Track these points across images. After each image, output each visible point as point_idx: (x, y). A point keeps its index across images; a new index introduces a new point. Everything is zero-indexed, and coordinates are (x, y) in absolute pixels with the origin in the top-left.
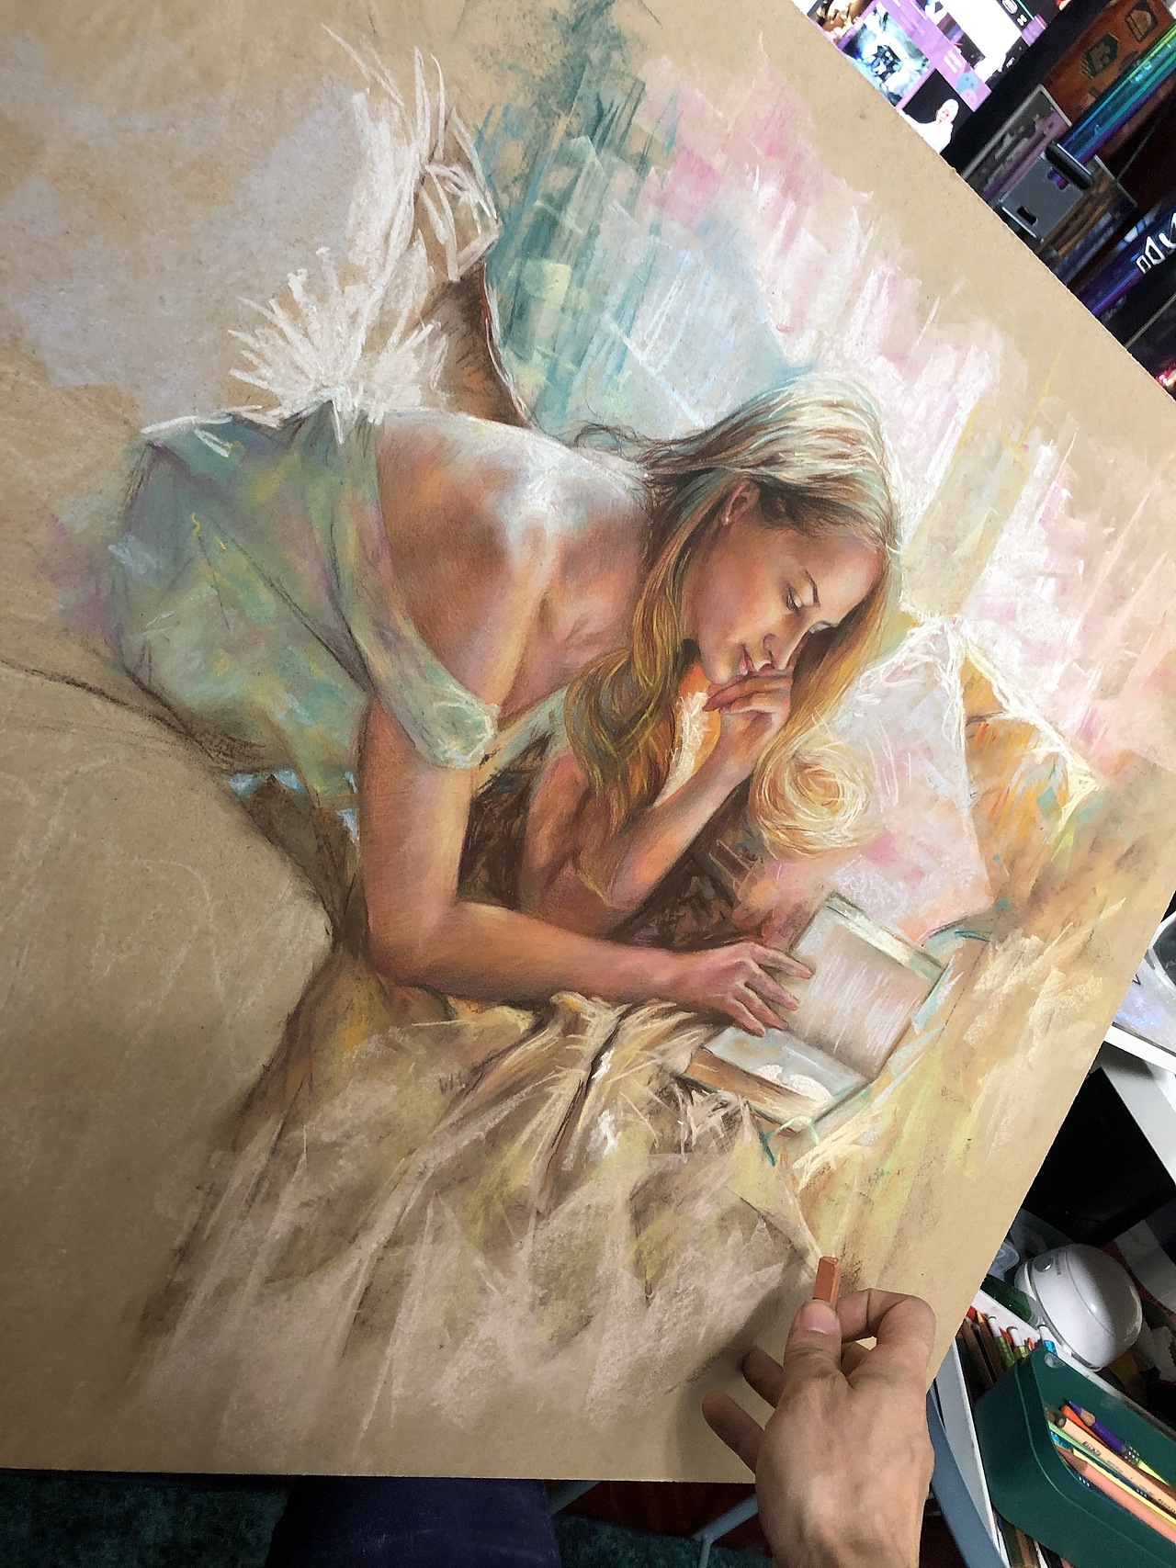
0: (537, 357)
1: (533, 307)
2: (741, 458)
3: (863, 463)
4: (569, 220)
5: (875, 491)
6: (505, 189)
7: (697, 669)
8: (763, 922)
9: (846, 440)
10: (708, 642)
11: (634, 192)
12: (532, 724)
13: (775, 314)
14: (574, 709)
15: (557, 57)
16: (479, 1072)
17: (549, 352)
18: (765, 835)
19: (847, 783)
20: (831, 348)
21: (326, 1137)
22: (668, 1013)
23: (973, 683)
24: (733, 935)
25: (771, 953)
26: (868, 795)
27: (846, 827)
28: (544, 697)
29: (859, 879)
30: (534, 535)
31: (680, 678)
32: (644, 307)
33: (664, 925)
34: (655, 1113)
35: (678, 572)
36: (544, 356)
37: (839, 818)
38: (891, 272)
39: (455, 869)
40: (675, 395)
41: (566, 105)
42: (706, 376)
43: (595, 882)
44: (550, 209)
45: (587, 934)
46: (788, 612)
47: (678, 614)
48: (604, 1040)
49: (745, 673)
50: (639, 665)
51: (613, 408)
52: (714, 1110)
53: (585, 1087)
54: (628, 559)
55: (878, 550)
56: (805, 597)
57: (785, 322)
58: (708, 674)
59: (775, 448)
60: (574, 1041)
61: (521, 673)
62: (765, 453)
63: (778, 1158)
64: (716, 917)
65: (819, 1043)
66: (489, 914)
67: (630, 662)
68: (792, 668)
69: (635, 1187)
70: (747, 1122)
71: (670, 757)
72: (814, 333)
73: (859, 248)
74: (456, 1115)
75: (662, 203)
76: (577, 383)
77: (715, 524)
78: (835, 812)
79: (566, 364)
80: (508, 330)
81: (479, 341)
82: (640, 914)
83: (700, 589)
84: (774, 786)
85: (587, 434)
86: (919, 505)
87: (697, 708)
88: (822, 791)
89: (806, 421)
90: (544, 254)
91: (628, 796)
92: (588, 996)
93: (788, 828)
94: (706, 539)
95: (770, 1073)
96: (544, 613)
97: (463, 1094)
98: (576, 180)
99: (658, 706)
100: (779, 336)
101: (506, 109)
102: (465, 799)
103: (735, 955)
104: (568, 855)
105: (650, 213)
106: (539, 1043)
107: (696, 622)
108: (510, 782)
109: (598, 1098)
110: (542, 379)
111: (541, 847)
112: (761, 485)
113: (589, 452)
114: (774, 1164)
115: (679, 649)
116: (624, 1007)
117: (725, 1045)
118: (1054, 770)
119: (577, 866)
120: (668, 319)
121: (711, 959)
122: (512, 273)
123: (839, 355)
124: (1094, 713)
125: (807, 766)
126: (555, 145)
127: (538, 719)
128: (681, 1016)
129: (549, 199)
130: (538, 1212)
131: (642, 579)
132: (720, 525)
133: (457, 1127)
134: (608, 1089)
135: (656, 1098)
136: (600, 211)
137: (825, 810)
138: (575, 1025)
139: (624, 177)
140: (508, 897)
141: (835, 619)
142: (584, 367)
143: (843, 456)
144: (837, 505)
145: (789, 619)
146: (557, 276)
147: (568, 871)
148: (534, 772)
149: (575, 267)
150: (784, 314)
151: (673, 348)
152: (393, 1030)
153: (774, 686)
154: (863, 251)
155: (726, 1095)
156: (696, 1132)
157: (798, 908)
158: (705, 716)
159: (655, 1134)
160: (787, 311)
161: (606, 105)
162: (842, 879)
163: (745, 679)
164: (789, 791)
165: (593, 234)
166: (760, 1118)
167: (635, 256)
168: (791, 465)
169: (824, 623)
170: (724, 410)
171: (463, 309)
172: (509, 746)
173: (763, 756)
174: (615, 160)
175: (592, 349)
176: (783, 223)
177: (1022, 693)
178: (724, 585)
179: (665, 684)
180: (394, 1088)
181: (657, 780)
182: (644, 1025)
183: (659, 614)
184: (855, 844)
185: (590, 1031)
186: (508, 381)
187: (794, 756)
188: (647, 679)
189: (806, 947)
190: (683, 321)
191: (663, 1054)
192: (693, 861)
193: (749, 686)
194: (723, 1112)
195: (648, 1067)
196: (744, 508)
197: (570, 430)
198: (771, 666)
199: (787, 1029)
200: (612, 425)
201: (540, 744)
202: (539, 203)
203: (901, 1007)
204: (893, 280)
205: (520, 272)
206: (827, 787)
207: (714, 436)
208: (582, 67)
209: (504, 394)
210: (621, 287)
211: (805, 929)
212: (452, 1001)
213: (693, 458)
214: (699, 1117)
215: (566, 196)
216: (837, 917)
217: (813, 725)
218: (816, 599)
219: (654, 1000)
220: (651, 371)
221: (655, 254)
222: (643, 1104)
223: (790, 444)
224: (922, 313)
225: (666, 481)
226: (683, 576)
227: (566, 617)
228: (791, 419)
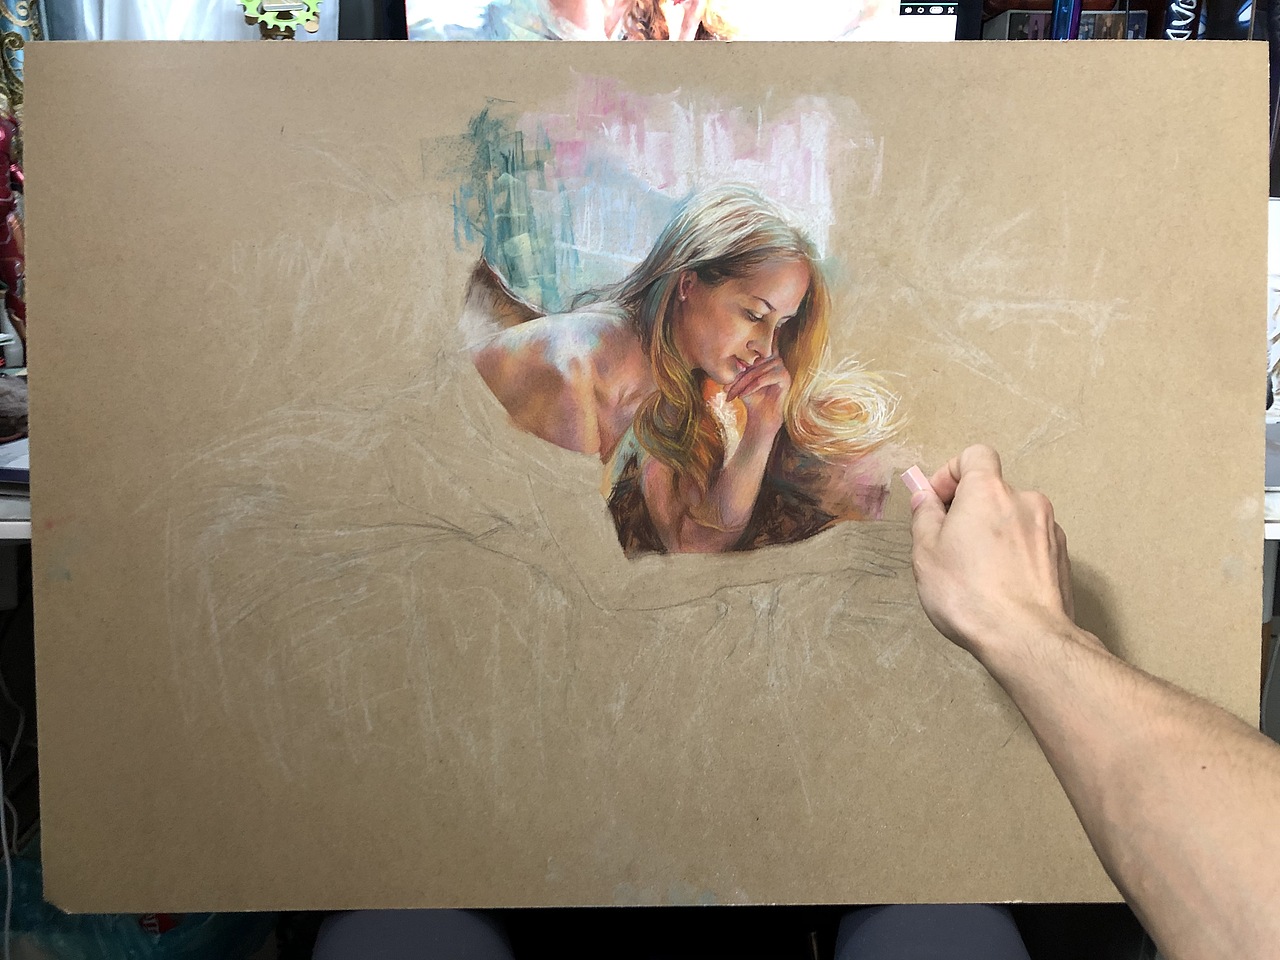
0: (531, 282)
1: (517, 261)
2: (674, 263)
3: (759, 221)
4: (515, 213)
5: (778, 229)
6: (478, 221)
7: (709, 382)
9: (739, 215)
10: (708, 364)
11: (541, 180)
12: (622, 453)
13: (654, 182)
14: (642, 436)
15: (473, 151)
17: (536, 276)
18: (817, 454)
19: (863, 399)
20: (700, 176)
24: (828, 521)
25: (867, 523)
27: (879, 425)
28: (622, 436)
30: (574, 363)
32: (575, 228)
33: (772, 530)
35: (668, 339)
36: (535, 279)
38: (717, 115)
39: (617, 543)
40: (615, 255)
41: (488, 167)
42: (629, 236)
44: (502, 215)
45: (721, 552)
46: (755, 324)
47: (680, 359)
49: (745, 369)
50: (670, 396)
51: (584, 281)
55: (801, 259)
56: (763, 310)
57: (662, 182)
58: (719, 382)
59: (693, 246)
61: (601, 432)
62: (689, 251)
67: (664, 397)
68: (776, 352)
71: (719, 436)
72: (684, 176)
73: (688, 118)
75: (558, 174)
76: (558, 281)
77: (677, 304)
79: (548, 276)
80: (511, 279)
81: (499, 291)
82: (751, 529)
83: (687, 342)
84: (804, 423)
85: (577, 301)
87: (722, 403)
88: (846, 411)
89: (705, 221)
90: (511, 236)
91: (703, 467)
93: (831, 443)
94: (676, 314)
96: (599, 397)
98: (509, 194)
99: (695, 412)
100: (663, 192)
101: (461, 190)
104: (682, 513)
105: (555, 183)
107: (693, 359)
108: (625, 487)
110: (540, 290)
111: (662, 514)
112: (696, 269)
113: (582, 309)
115: (691, 377)
119: (692, 517)
120: (592, 223)
122: (500, 253)
123: (707, 176)
125: (824, 402)
126: (491, 187)
127: (625, 448)
129: (501, 211)
131: (647, 352)
132: (681, 303)
136: (528, 199)
137: (856, 422)
139: (533, 177)
140: (659, 547)
141: (793, 311)
142: (558, 272)
143: (742, 225)
144: (755, 251)
145: (757, 328)
146: (523, 241)
147: (687, 521)
148: (636, 477)
149: (529, 231)
150: (660, 179)
151: (602, 235)
153: (768, 368)
154: (692, 118)
158: (731, 404)
160: (660, 176)
161: (507, 154)
163: (746, 372)
164: (819, 422)
165: (530, 211)
167: (557, 204)
168: (709, 248)
169: (785, 317)
170: (649, 246)
171: (484, 283)
172: (612, 473)
173: (786, 409)
174: (523, 173)
175: (558, 261)
176: (633, 138)
179: (692, 398)
181: (719, 453)
183: (668, 365)
186: (522, 301)
187: (809, 400)
188: (680, 401)
190: (601, 219)
193: (750, 376)
196: (691, 286)
197: (566, 304)
198: (761, 357)
200: (588, 290)
201: (632, 461)
202: (496, 216)
204: (722, 119)
205: (503, 250)
206: (848, 408)
207: (650, 262)
208: (487, 147)
209: (524, 308)
210: (558, 225)
213: (644, 279)
215: (508, 205)
217: (813, 377)
218: (771, 308)
220: (596, 252)
221: (568, 199)
223: (702, 239)
224: (752, 121)
225: (633, 299)
226: (672, 341)
227: (613, 392)
228: (694, 227)
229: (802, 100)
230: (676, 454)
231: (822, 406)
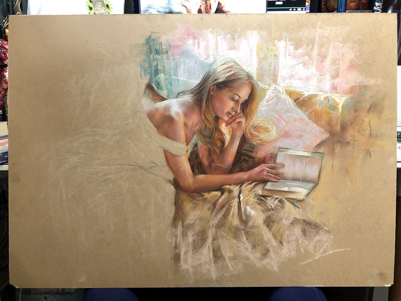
0: (164, 89)
1: (160, 82)
2: (209, 83)
3: (236, 70)
4: (159, 67)
5: (242, 72)
6: (148, 70)
7: (220, 120)
8: (264, 159)
9: (230, 68)
10: (220, 115)
11: (168, 57)
12: (193, 143)
13: (203, 58)
14: (199, 137)
15: (146, 48)
16: (214, 205)
17: (166, 87)
18: (254, 143)
19: (269, 126)
20: (217, 56)
21: (191, 222)
22: (251, 184)
23: (290, 94)
24: (258, 164)
25: (270, 165)
26: (276, 126)
27: (274, 134)
28: (192, 137)
29: (285, 143)
30: (177, 114)
31: (217, 123)
32: (178, 72)
33: (240, 167)
34: (259, 204)
35: (207, 106)
36: (165, 88)
37: (271, 133)
38: (223, 37)
39: (191, 171)
40: (191, 80)
41: (151, 53)
42: (195, 74)
43: (220, 164)
44: (156, 68)
45: (224, 174)
46: (234, 102)
47: (211, 113)
48: (238, 192)
49: (231, 116)
50: (208, 125)
51: (181, 89)
52: (275, 200)
53: (239, 203)
54: (197, 109)
55: (249, 82)
56: (237, 97)
57: (206, 58)
58: (223, 120)
59: (215, 78)
60: (232, 194)
61: (186, 136)
62: (214, 79)
63: (300, 207)
64: (251, 162)
65: (295, 179)
66: (201, 176)
67: (206, 125)
68: (241, 111)
69: (264, 220)
70: (285, 201)
71: (223, 137)
72: (213, 55)
73: (213, 37)
74: (214, 214)
75: (173, 55)
76: (173, 89)
77: (210, 96)
78: (269, 133)
79: (169, 87)
80: (158, 88)
81: (154, 92)
82: (233, 167)
83: (213, 108)
84: (250, 133)
85: (178, 95)
86: (254, 69)
87: (224, 127)
88: (263, 130)
89: (219, 70)
90: (158, 74)
91: (218, 147)
92: (230, 185)
93: (259, 140)
94: (210, 99)
95: (286, 189)
96: (185, 125)
97: (213, 209)
98: (157, 62)
99: (215, 130)
100: (206, 61)
101: (143, 60)
102: (187, 159)
103: (261, 168)
104: (211, 162)
105: (172, 58)
106: (224, 196)
107: (215, 113)
108: (193, 153)
109: (244, 204)
110: (167, 91)
111: (205, 162)
112: (216, 85)
113: (180, 97)
114: (299, 208)
115: (214, 118)
116: (240, 185)
117: (269, 186)
118: (329, 100)
119: (214, 163)
120: (183, 70)
121: (255, 170)
122: (154, 80)
123: (220, 56)
124: (333, 84)
125: (256, 127)
126: (152, 59)
127: (193, 141)
128: (254, 183)
129: (155, 67)
130: (243, 229)
131: (200, 111)
132: (211, 95)
133: (216, 216)
134: (245, 202)
135: (258, 201)
136: (163, 63)
137: (266, 133)
138: (230, 191)
139: (165, 56)
140: (204, 173)
141: (246, 98)
142: (173, 86)
143: (230, 71)
144: (234, 79)
145: (235, 104)
146: (162, 76)
147: (213, 164)
148: (197, 150)
149: (164, 73)
150: (205, 57)
151: (187, 74)
152: (194, 201)
153: (239, 116)
154: (215, 38)
155: (277, 196)
156: (273, 206)
157: (272, 154)
158: (227, 127)
159: (262, 208)
160: (205, 56)
161: (157, 49)
162: (280, 144)
163: (232, 117)
164: (255, 133)
165: (164, 67)
166: (289, 200)
167: (173, 65)
168: (220, 78)
169: (244, 100)
170: (201, 77)
171: (150, 89)
172: (190, 148)
173: (244, 129)
174: (162, 55)
175: (173, 82)
176: (196, 44)
177: (307, 89)
178: (217, 104)
179: (215, 126)
180: (199, 211)
181: (223, 142)
182: (246, 188)
183: (207, 115)
184: (279, 136)
185: (234, 191)
186: (161, 95)
187: (252, 126)
188: (211, 126)
189: (279, 160)
190: (186, 69)
191: (254, 192)
192: (239, 154)
193: (233, 118)
194: (277, 200)
195: (252, 195)
196: (214, 90)
197: (175, 95)
198: (236, 113)
199: (284, 179)
200: (182, 91)
201: (196, 145)
202: (154, 68)
203: (315, 165)
204: (224, 38)
205: (155, 79)
206: (264, 128)
207: (202, 82)
208: (151, 47)
209: (162, 97)
210: (173, 71)
211: (276, 157)
212: (202, 193)
213: (200, 88)
214: (271, 203)
215: (157, 65)
216: (283, 152)
217: (253, 119)
218: (239, 97)
219: (246, 182)
220: (185, 80)
221: (176, 63)
222: (256, 203)
223: (218, 75)
224: (234, 39)
225: (197, 94)
226: (208, 107)
227: (190, 123)
228: (216, 72)
229: (249, 32)
230: (209, 143)
231: (255, 128)
